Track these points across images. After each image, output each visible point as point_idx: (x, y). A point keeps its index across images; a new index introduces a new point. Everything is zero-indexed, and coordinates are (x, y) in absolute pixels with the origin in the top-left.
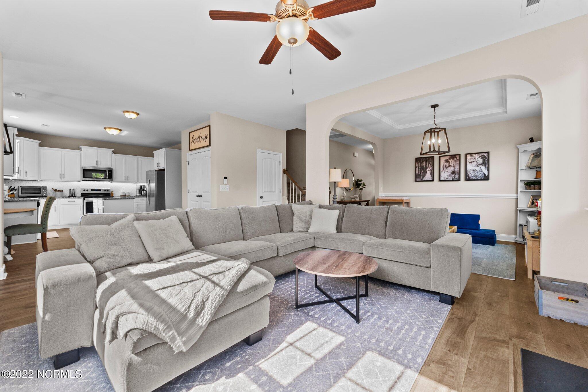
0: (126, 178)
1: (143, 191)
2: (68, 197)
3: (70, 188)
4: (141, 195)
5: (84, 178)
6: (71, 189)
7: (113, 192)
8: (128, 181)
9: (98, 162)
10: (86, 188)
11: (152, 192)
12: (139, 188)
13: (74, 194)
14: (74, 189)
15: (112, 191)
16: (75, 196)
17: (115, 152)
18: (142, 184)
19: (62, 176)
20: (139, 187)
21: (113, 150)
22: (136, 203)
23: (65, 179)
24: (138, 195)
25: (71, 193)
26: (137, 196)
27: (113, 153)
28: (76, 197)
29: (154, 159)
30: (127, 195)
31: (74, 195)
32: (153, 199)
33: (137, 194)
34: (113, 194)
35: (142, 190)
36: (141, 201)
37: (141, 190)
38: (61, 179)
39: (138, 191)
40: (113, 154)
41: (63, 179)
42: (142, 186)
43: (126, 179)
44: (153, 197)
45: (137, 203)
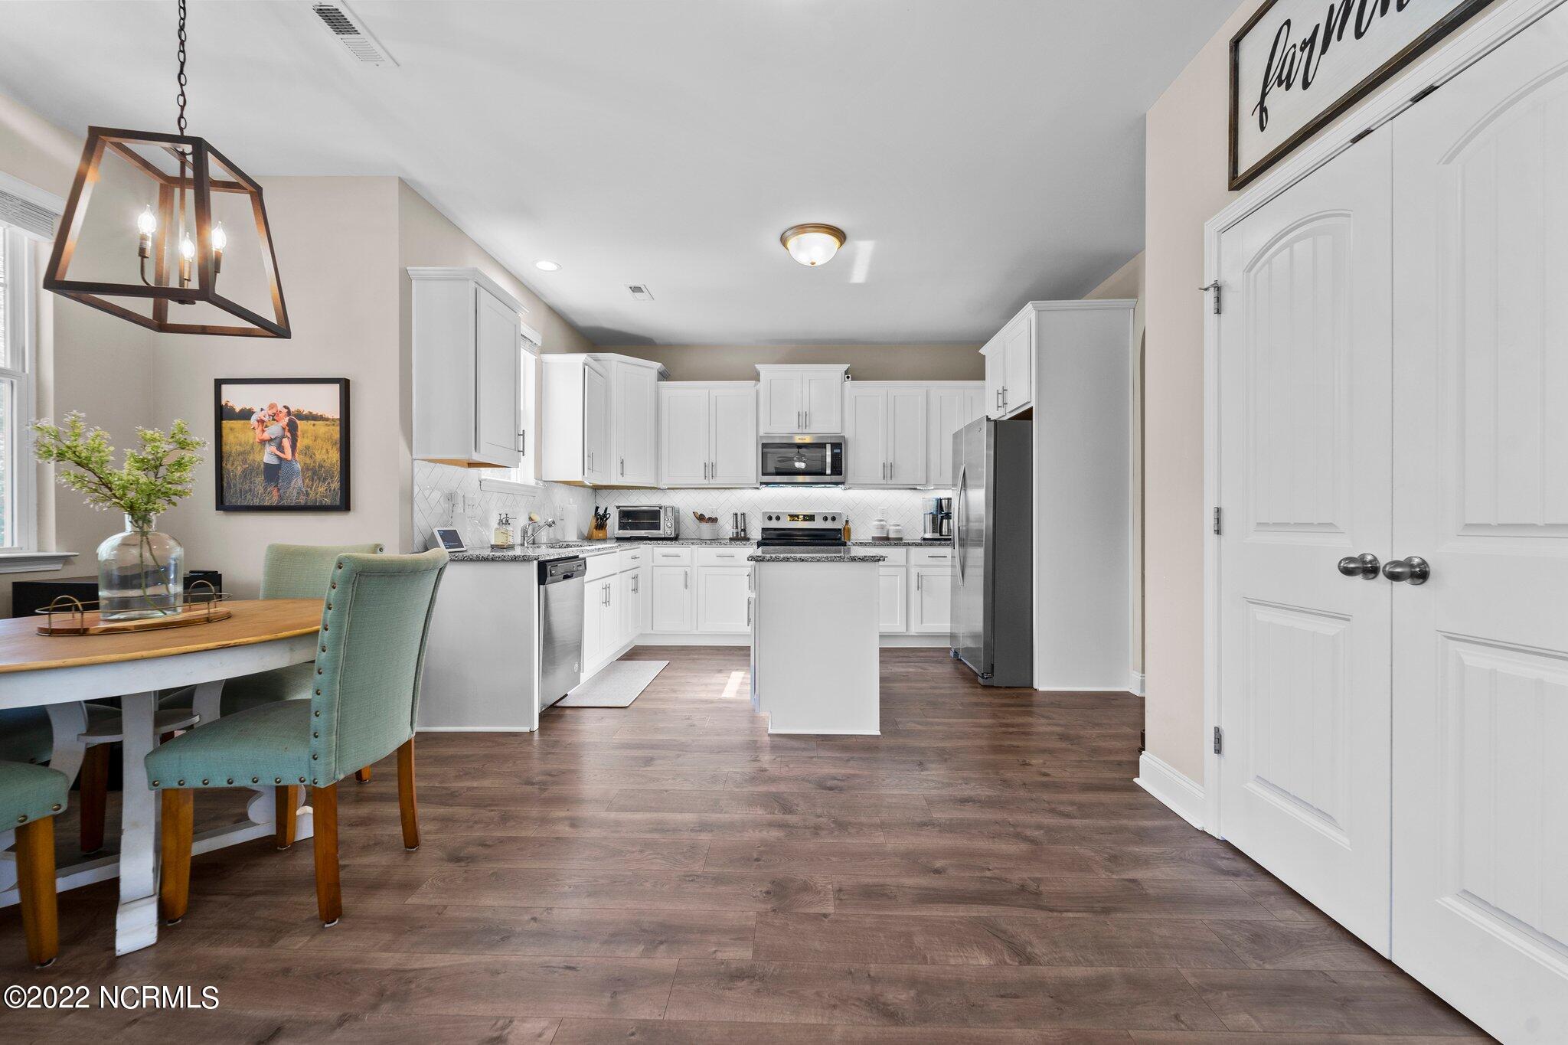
0: (889, 468)
1: (945, 522)
2: (731, 539)
3: (735, 512)
4: (937, 536)
5: (763, 474)
6: (736, 515)
7: (851, 525)
8: (894, 481)
9: (804, 419)
10: (774, 510)
11: (974, 526)
12: (933, 510)
13: (744, 530)
14: (744, 514)
15: (847, 522)
16: (748, 536)
17: (850, 375)
18: (944, 494)
19: (710, 469)
20: (932, 507)
21: (846, 366)
22: (918, 570)
23: (718, 481)
24: (928, 535)
25: (737, 527)
26: (924, 539)
27: (848, 377)
28: (748, 539)
29: (984, 387)
30: (892, 535)
31: (745, 534)
32: (977, 555)
33: (925, 532)
34: (849, 530)
35: (942, 518)
36: (934, 561)
37: (940, 516)
38: (706, 482)
39: (929, 518)
40: (849, 383)
41: (713, 483)
42: (943, 501)
43: (889, 477)
44: (978, 544)
45: (924, 571)
